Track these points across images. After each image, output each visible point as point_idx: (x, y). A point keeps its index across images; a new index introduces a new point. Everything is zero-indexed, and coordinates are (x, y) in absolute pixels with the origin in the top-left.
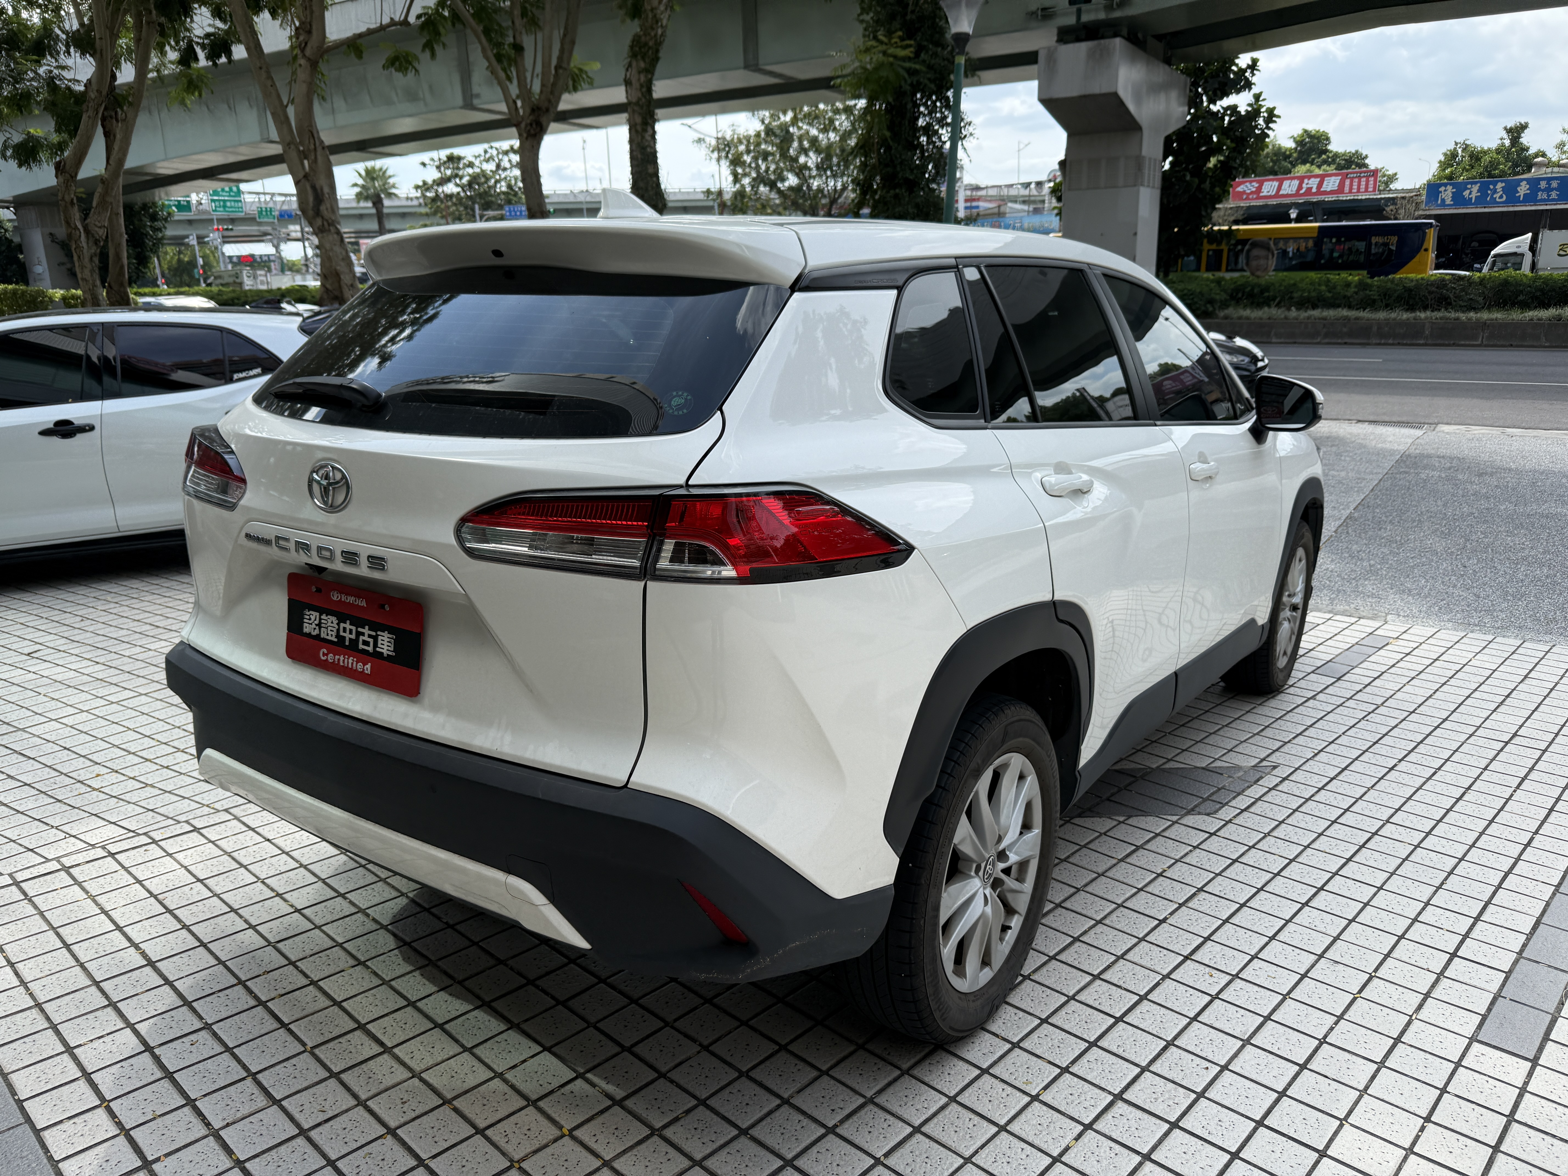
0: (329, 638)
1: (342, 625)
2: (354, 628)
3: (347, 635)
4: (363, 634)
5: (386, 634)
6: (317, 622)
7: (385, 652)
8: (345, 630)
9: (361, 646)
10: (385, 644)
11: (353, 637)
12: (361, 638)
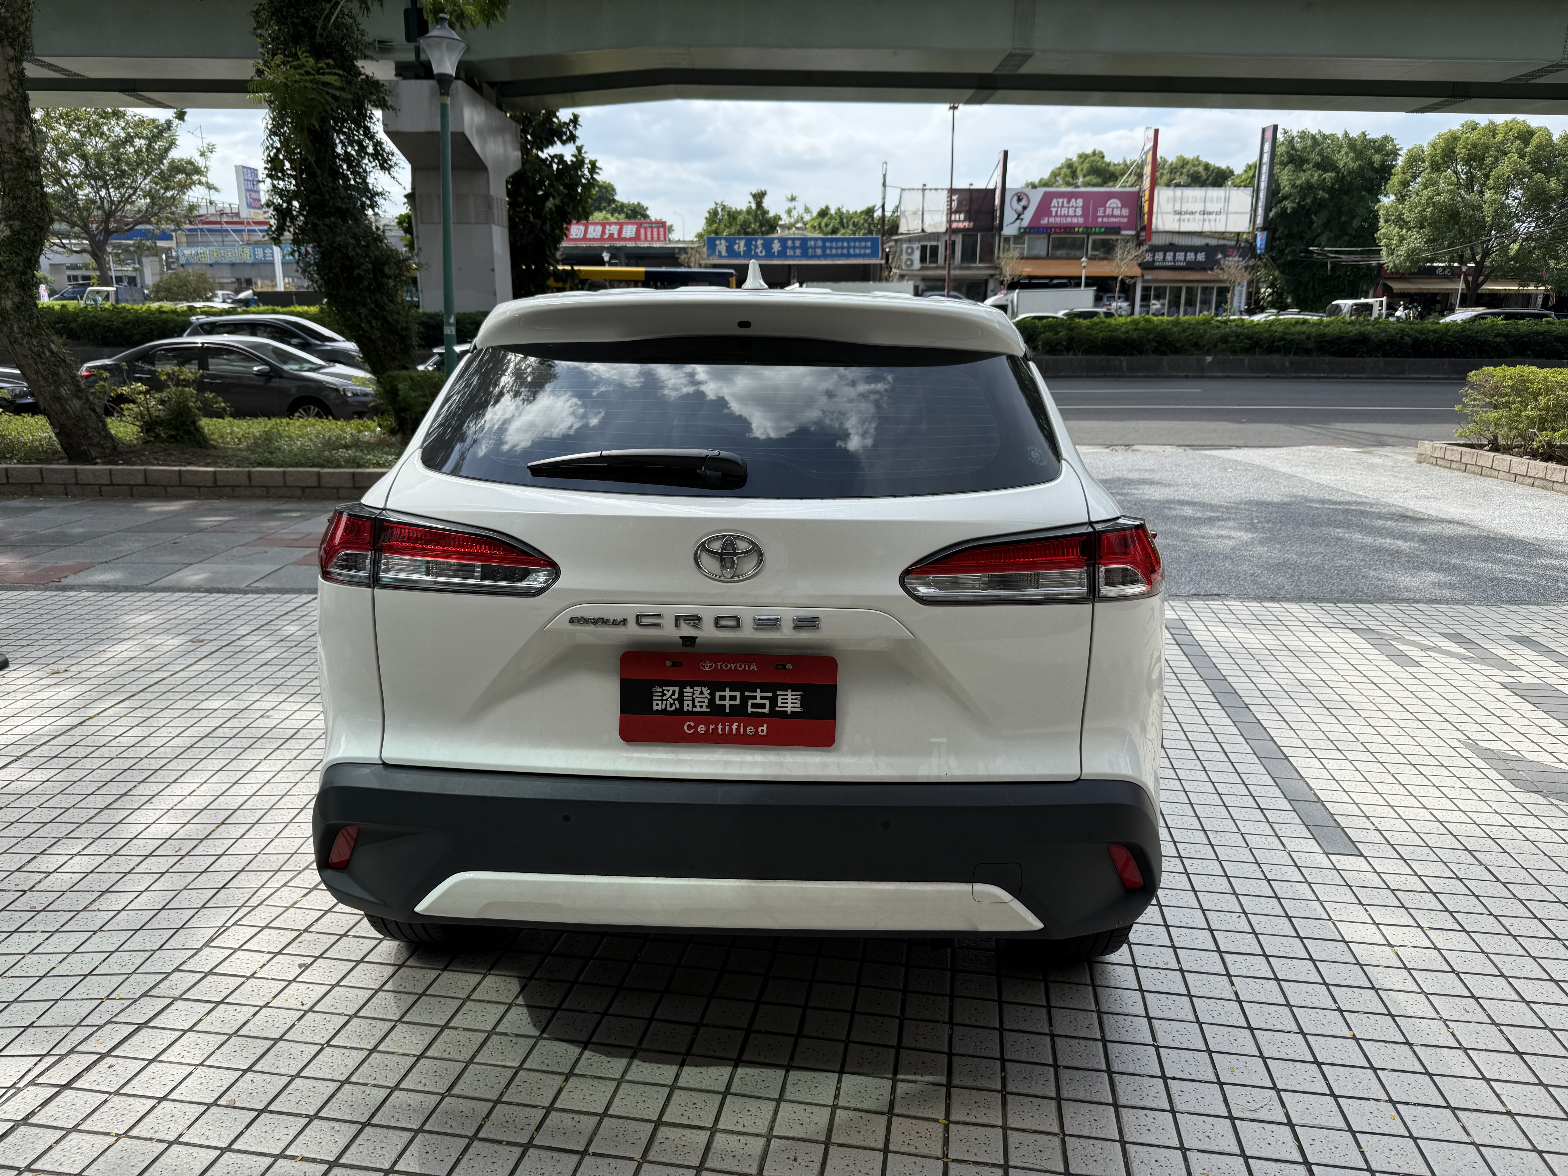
0: (698, 709)
1: (718, 694)
2: (738, 694)
3: (727, 703)
4: (755, 698)
5: (789, 692)
6: (676, 696)
7: (789, 710)
8: (722, 698)
9: (750, 710)
10: (789, 702)
11: (737, 702)
12: (750, 702)
